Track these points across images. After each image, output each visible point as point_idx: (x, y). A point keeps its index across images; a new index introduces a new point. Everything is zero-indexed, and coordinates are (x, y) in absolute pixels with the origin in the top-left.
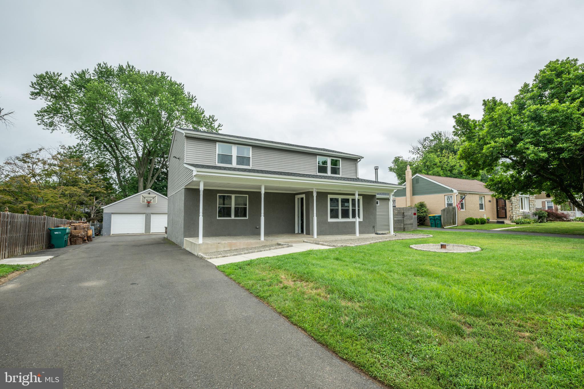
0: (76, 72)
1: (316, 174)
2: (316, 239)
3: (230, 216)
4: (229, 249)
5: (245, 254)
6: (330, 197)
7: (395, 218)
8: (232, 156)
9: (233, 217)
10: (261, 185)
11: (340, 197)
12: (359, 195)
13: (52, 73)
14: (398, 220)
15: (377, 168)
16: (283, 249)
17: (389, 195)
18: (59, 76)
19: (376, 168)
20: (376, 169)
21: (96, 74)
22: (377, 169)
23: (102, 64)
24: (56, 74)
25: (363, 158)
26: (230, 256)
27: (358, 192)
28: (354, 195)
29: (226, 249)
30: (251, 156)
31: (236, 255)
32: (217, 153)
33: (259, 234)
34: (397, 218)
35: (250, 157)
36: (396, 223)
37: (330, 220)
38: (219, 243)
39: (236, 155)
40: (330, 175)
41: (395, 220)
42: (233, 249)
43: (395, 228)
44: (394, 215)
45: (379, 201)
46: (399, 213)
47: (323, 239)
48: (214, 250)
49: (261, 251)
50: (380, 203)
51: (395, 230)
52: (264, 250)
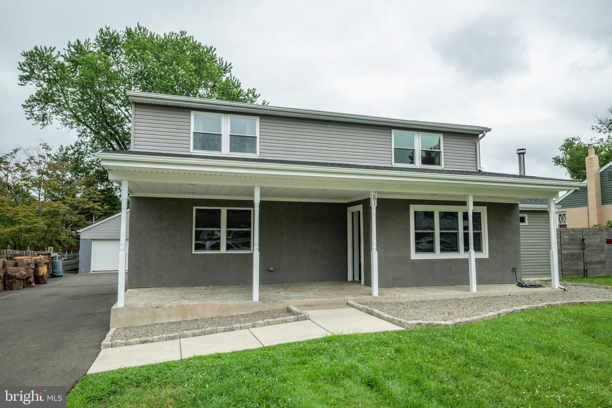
0: (70, 43)
1: (390, 166)
2: (376, 298)
3: (218, 248)
4: (179, 319)
5: (194, 335)
6: (413, 208)
7: (565, 249)
8: (221, 135)
9: (223, 250)
10: (254, 187)
11: (437, 210)
12: (476, 204)
13: (43, 48)
14: (571, 255)
15: (523, 151)
16: (285, 324)
17: (546, 204)
18: (51, 51)
19: (521, 151)
20: (519, 154)
21: (97, 44)
22: (523, 153)
24: (48, 49)
25: (489, 130)
26: (160, 340)
27: (474, 197)
28: (464, 203)
29: (172, 320)
30: (258, 135)
31: (173, 339)
32: (192, 130)
34: (569, 249)
35: (256, 137)
36: (566, 260)
37: (415, 256)
38: (157, 308)
39: (229, 133)
40: (421, 166)
41: (564, 254)
42: (189, 319)
43: (565, 271)
44: (562, 243)
45: (526, 215)
46: (572, 239)
47: (393, 297)
48: (148, 322)
49: (233, 330)
50: (528, 220)
51: (565, 275)
52: (241, 328)
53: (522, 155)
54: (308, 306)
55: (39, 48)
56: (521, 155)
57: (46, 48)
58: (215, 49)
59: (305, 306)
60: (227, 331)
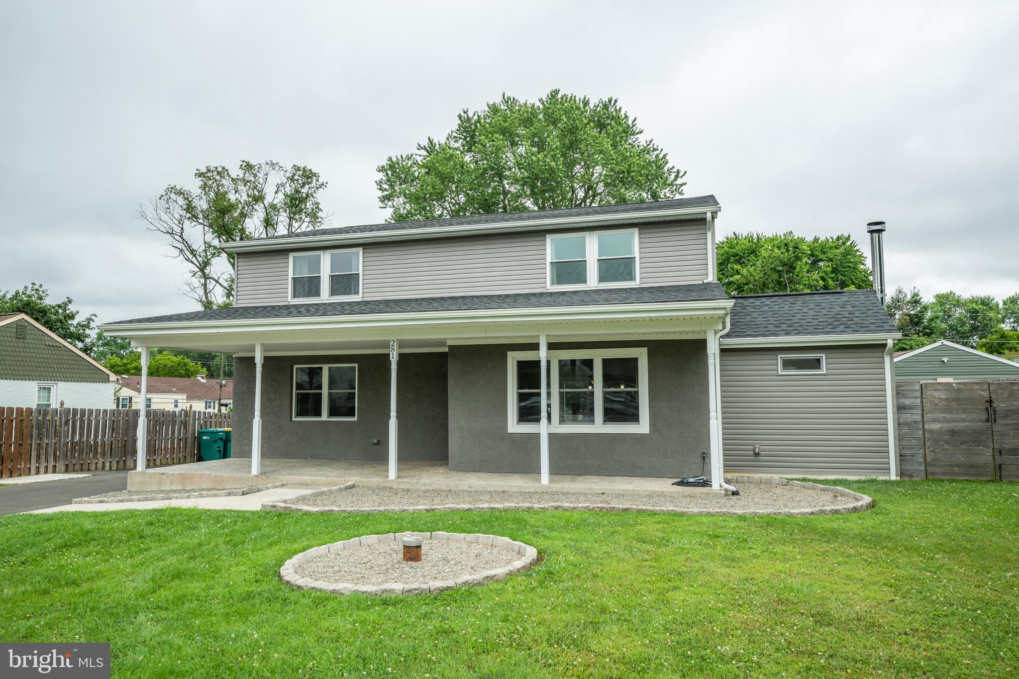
0: (419, 145)
3: (319, 414)
4: (180, 488)
6: (513, 359)
7: (935, 421)
8: (320, 277)
9: (325, 417)
10: (254, 344)
13: (399, 157)
14: (953, 433)
15: (879, 227)
18: (408, 160)
19: (875, 228)
20: (871, 232)
22: (879, 231)
23: (462, 114)
24: (404, 157)
29: (174, 488)
30: (360, 271)
32: (291, 275)
33: (384, 459)
34: (947, 421)
35: (359, 274)
36: (934, 444)
37: (515, 428)
38: (162, 474)
39: (329, 273)
40: (596, 285)
41: (931, 431)
42: (188, 488)
43: (934, 465)
44: (926, 408)
45: (824, 356)
46: (955, 400)
47: (409, 482)
48: (155, 488)
49: (170, 499)
50: (827, 364)
51: (933, 474)
52: (177, 498)
53: (877, 235)
54: (303, 485)
55: (394, 159)
56: (874, 234)
57: (402, 157)
58: (616, 101)
59: (300, 484)
60: (165, 499)
